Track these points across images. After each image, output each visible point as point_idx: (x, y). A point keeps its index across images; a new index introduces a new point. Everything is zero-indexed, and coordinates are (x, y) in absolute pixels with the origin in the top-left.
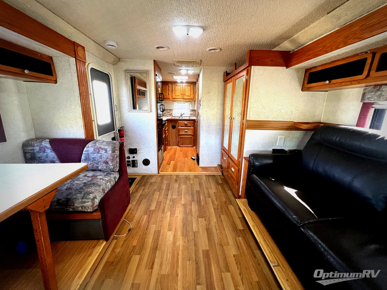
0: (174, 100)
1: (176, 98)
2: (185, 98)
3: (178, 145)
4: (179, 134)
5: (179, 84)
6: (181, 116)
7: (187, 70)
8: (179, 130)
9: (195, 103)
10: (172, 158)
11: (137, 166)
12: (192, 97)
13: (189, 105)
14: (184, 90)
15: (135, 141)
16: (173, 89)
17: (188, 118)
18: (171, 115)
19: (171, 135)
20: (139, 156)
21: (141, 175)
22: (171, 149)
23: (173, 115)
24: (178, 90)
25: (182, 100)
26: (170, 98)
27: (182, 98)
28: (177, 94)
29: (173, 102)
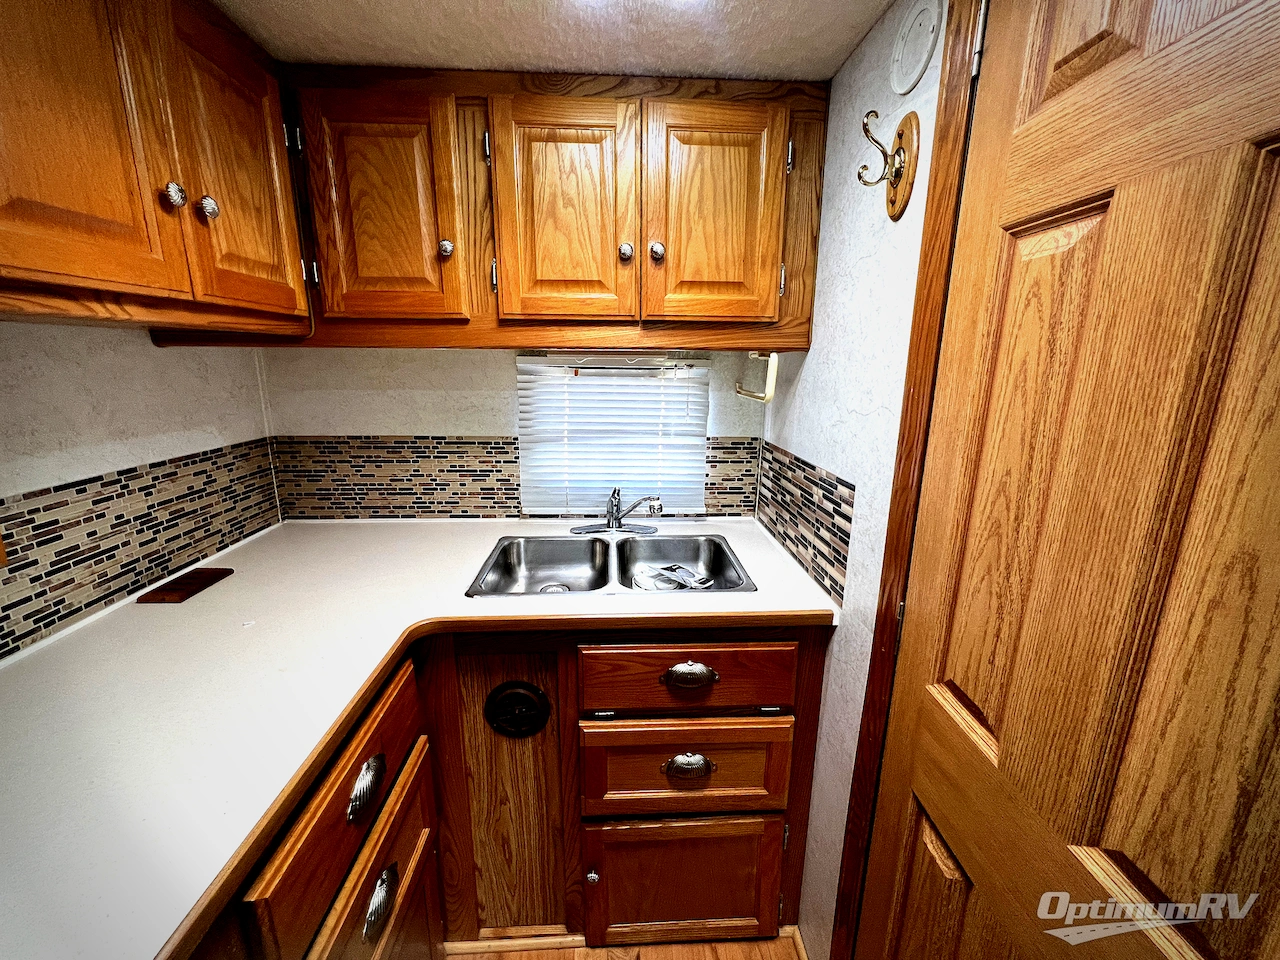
0: (524, 335)
1: (550, 313)
2: (669, 314)
4: (591, 803)
5: (593, 112)
8: (588, 765)
12: (760, 293)
14: (655, 199)
23: (524, 496)
24: (569, 203)
25: (630, 336)
26: (466, 313)
27: (629, 306)
28: (563, 251)
29: (525, 363)
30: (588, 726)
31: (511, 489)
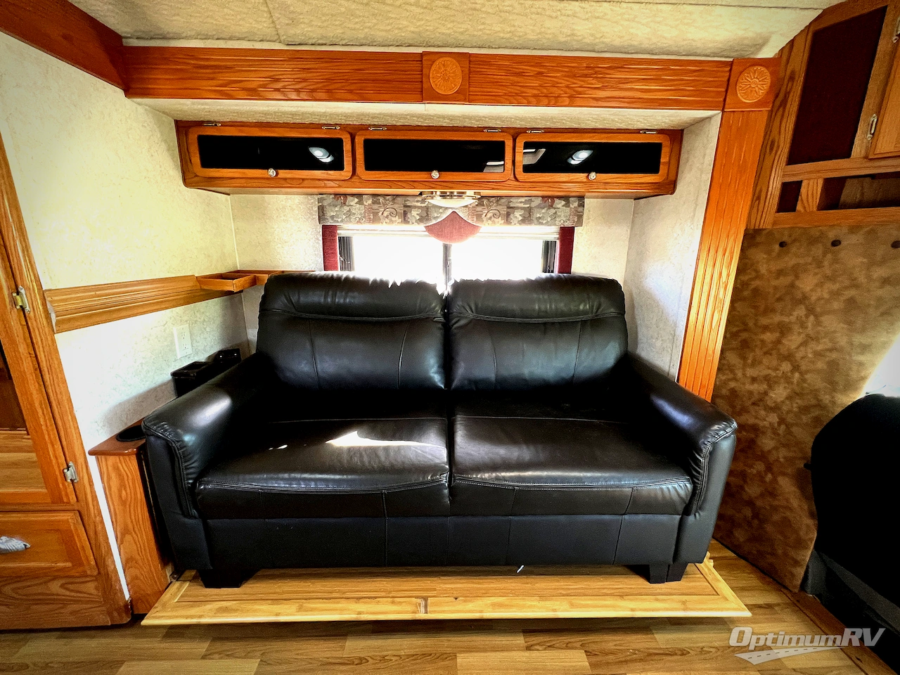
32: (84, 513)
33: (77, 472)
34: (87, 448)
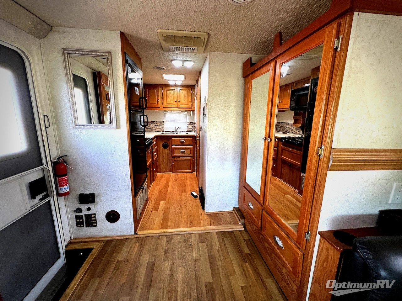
0: (166, 109)
1: (168, 107)
2: (180, 107)
3: (171, 171)
4: (173, 155)
5: (173, 88)
6: (176, 130)
7: (183, 61)
8: (173, 151)
9: (193, 114)
10: (162, 196)
11: (95, 224)
12: (190, 105)
13: (185, 116)
14: (179, 96)
15: (90, 181)
16: (164, 93)
17: (184, 134)
18: (162, 129)
19: (161, 156)
20: (99, 206)
21: (103, 241)
22: (162, 176)
23: (164, 129)
24: (170, 96)
25: (177, 109)
26: (160, 107)
27: (176, 106)
28: (170, 101)
29: (164, 112)
30: (172, 146)
31: (163, 128)
32: (306, 256)
33: (310, 237)
34: (319, 230)
